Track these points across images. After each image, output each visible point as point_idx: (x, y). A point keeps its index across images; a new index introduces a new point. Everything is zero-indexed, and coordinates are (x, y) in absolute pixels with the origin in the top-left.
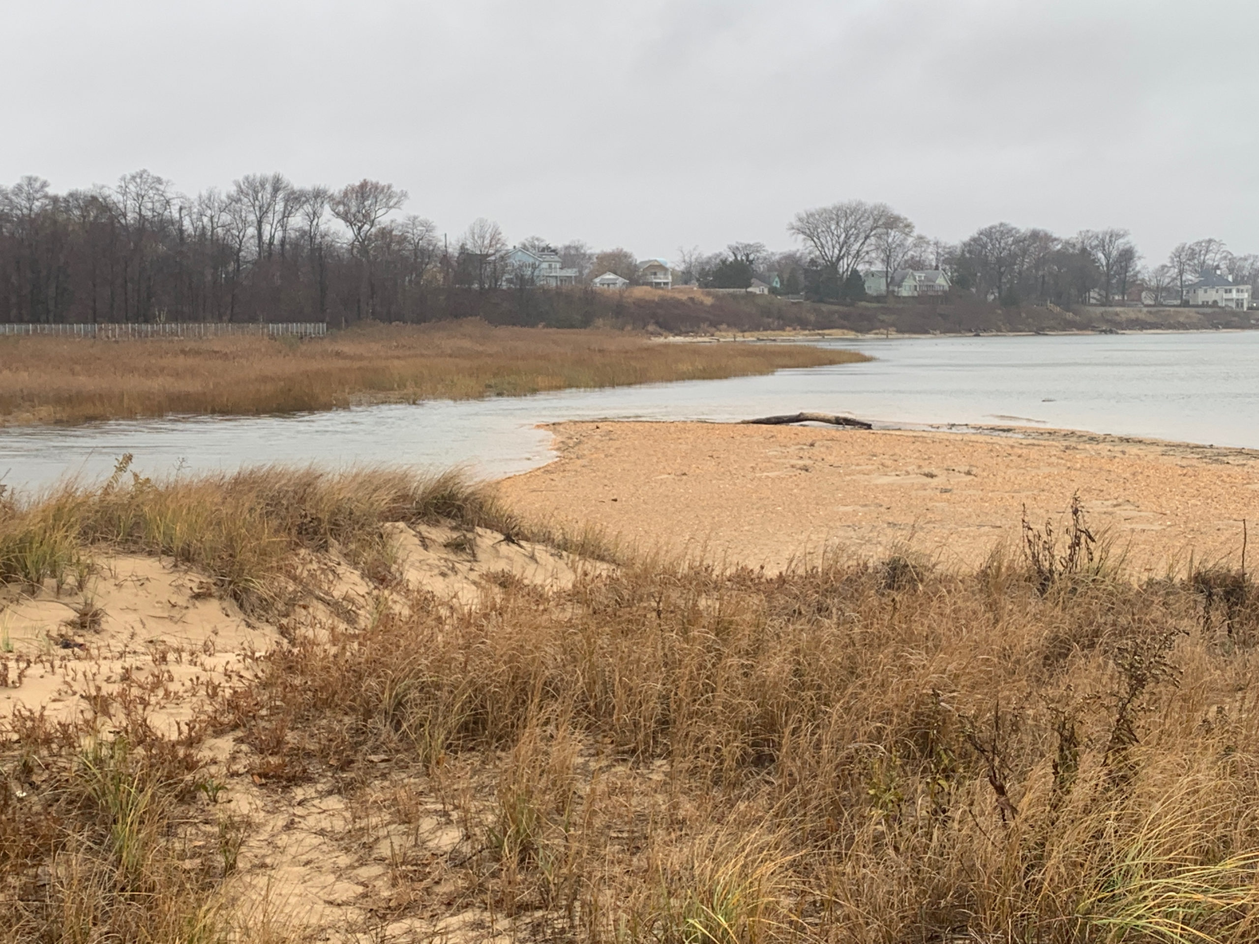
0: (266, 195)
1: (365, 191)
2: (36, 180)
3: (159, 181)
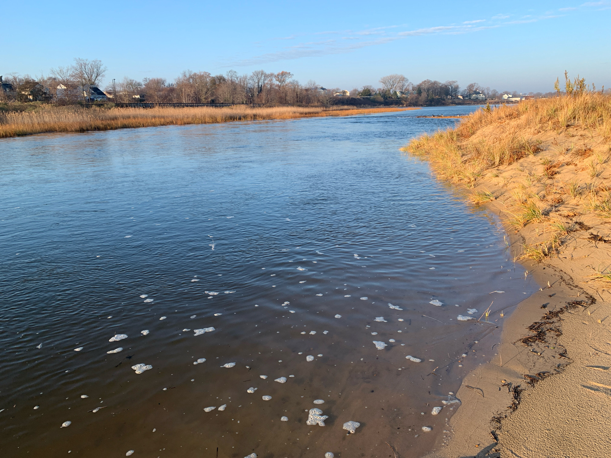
0: (260, 75)
1: (283, 74)
2: (207, 73)
3: (235, 72)
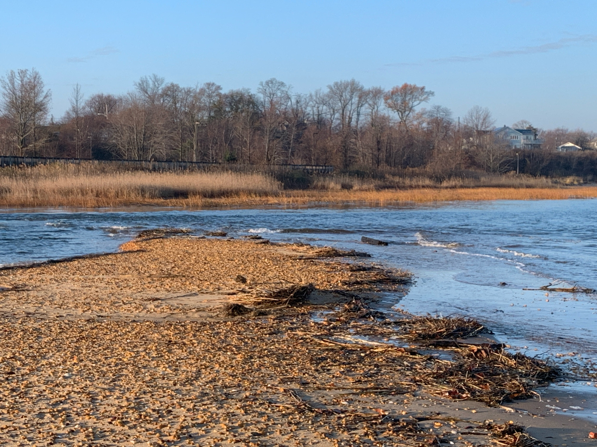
1: (407, 91)
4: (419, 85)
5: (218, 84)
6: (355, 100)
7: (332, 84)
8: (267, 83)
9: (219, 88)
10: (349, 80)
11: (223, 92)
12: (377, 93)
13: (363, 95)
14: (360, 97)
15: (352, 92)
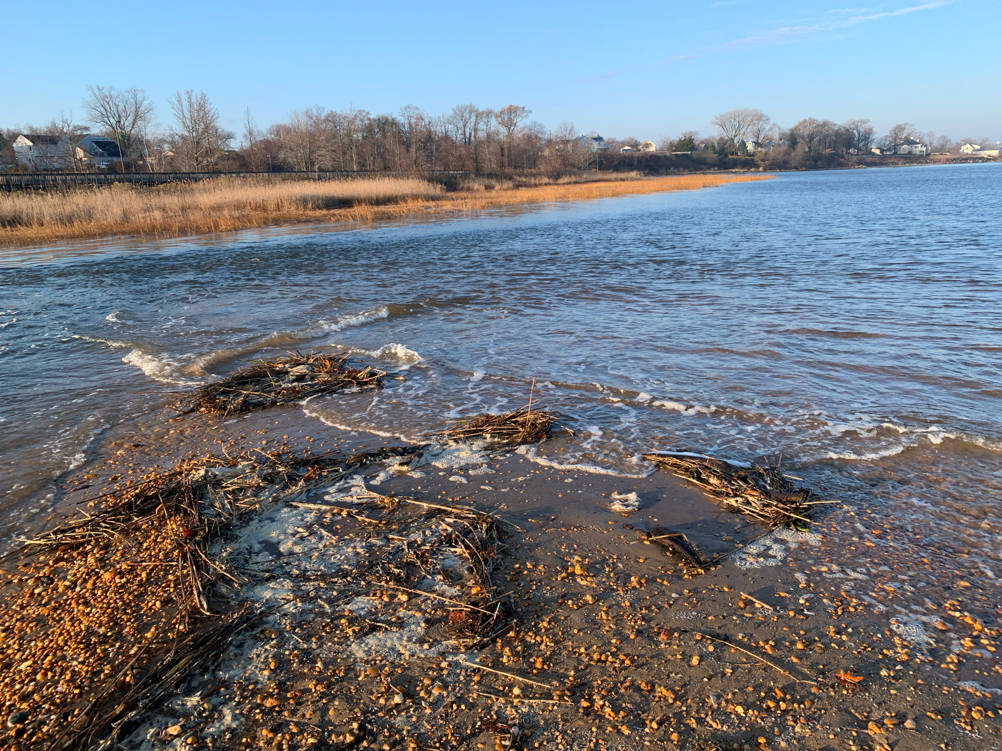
0: (466, 115)
1: (511, 110)
2: (364, 111)
4: (521, 106)
5: (367, 110)
6: (473, 119)
7: (455, 107)
8: (405, 108)
9: (368, 113)
10: (468, 103)
11: (372, 117)
12: (489, 113)
13: (479, 115)
14: (477, 117)
15: (470, 113)
